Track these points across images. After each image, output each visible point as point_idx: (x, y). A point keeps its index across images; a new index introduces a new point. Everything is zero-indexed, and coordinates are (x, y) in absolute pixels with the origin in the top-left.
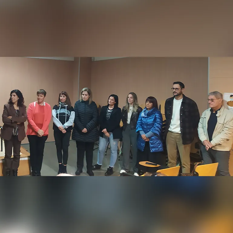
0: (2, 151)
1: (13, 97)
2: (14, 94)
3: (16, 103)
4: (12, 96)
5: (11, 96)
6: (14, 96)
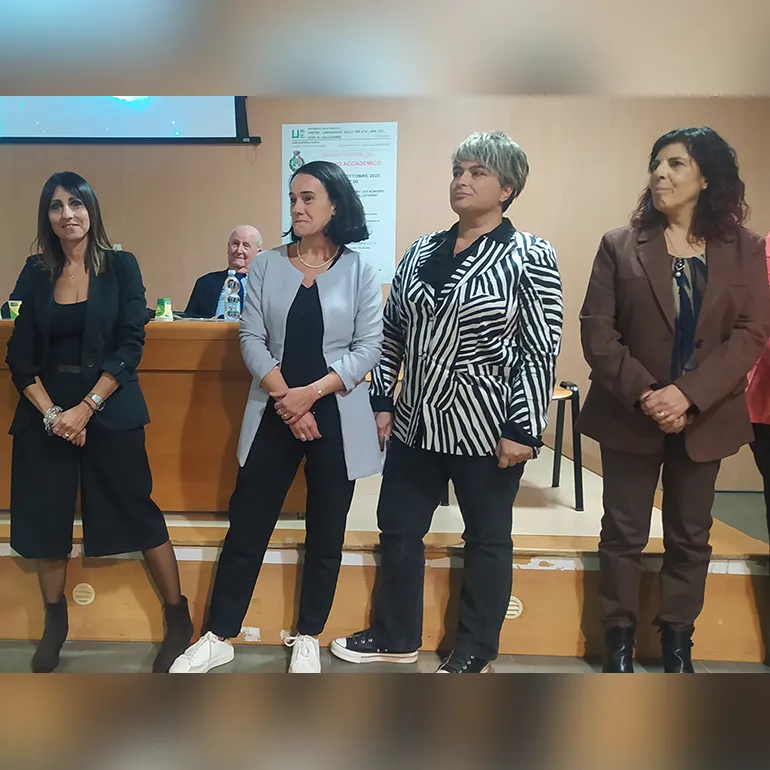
0: (579, 506)
1: (664, 169)
2: (678, 150)
3: (686, 216)
4: (659, 163)
5: (654, 165)
6: (675, 163)
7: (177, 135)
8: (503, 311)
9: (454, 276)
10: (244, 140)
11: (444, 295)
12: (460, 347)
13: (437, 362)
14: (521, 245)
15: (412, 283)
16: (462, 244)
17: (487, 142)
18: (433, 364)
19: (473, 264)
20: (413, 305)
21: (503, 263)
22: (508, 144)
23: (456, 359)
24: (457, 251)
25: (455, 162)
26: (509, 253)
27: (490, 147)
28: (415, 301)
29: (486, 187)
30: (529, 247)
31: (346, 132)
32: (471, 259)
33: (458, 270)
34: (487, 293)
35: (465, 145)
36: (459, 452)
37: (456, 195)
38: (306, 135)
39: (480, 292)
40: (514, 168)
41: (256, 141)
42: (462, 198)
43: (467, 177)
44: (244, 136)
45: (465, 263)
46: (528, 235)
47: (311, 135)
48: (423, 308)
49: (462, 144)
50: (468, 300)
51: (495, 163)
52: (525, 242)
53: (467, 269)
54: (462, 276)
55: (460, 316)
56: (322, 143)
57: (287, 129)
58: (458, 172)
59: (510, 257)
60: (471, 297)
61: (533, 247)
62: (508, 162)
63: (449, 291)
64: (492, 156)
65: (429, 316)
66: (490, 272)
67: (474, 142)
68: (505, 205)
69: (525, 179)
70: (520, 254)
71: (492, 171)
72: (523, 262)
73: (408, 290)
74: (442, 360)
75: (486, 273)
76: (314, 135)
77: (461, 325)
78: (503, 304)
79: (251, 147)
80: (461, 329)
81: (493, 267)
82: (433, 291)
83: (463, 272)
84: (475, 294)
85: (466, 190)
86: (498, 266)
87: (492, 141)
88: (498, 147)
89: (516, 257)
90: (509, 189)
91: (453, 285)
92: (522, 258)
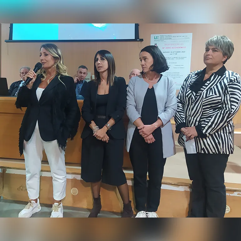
7: (115, 38)
8: (220, 101)
9: (202, 89)
10: (138, 40)
11: (198, 96)
12: (203, 114)
13: (193, 119)
14: (227, 76)
15: (188, 91)
16: (207, 76)
17: (220, 39)
18: (192, 120)
19: (209, 84)
20: (187, 99)
21: (220, 83)
22: (227, 41)
23: (201, 118)
24: (205, 79)
25: (207, 46)
26: (223, 79)
27: (221, 41)
28: (188, 97)
29: (218, 56)
30: (230, 77)
31: (173, 37)
32: (208, 82)
33: (203, 87)
34: (214, 94)
35: (211, 40)
36: (203, 152)
37: (206, 58)
38: (159, 38)
39: (211, 94)
40: (229, 50)
41: (142, 40)
42: (208, 60)
43: (210, 52)
44: (137, 38)
45: (206, 84)
46: (230, 72)
47: (161, 38)
48: (191, 100)
49: (210, 39)
50: (206, 97)
51: (222, 48)
52: (229, 75)
53: (207, 86)
54: (205, 89)
55: (203, 103)
56: (165, 40)
57: (152, 36)
58: (207, 50)
59: (223, 81)
60: (208, 96)
61: (232, 77)
62: (227, 47)
63: (200, 94)
64: (221, 45)
65: (192, 103)
66: (215, 87)
67: (215, 39)
68: (224, 62)
69: (232, 53)
70: (227, 79)
71: (221, 50)
72: (228, 83)
73: (186, 93)
74: (195, 119)
75: (213, 87)
76: (162, 38)
77: (203, 106)
78: (220, 98)
79: (139, 42)
80: (203, 107)
81: (216, 85)
82: (195, 94)
83: (205, 87)
84: (209, 95)
85: (210, 57)
86: (218, 84)
87: (221, 39)
88: (224, 42)
89: (225, 80)
90: (226, 57)
91: (201, 92)
92: (228, 81)
